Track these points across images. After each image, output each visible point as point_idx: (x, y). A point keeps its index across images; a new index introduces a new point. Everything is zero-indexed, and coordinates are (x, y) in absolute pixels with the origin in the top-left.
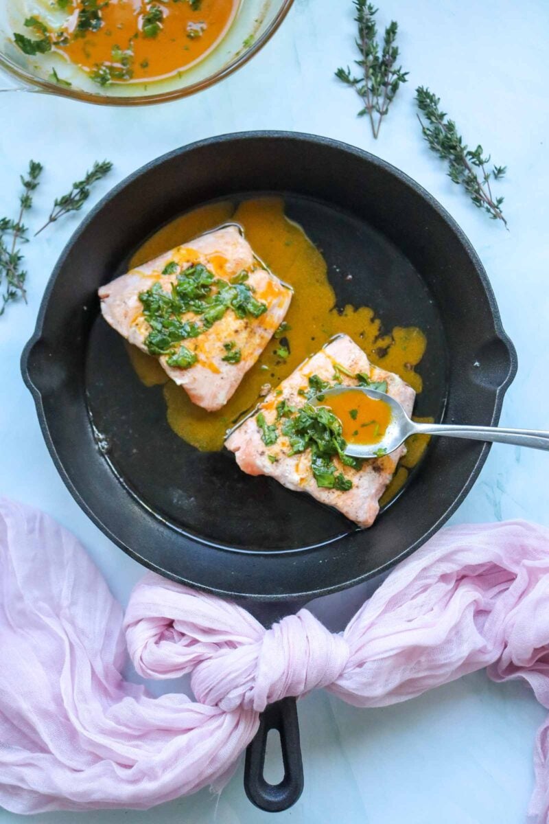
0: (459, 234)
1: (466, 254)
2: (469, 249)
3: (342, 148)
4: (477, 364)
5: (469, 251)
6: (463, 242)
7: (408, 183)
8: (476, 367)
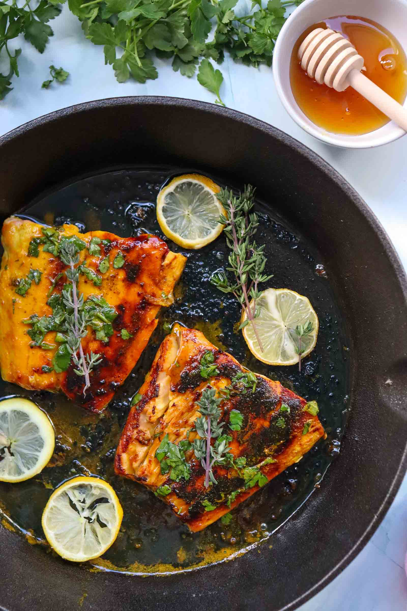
0: (379, 233)
1: (386, 257)
2: (390, 251)
3: (249, 123)
4: (389, 381)
5: (390, 254)
6: (384, 243)
7: (323, 169)
8: (388, 384)
